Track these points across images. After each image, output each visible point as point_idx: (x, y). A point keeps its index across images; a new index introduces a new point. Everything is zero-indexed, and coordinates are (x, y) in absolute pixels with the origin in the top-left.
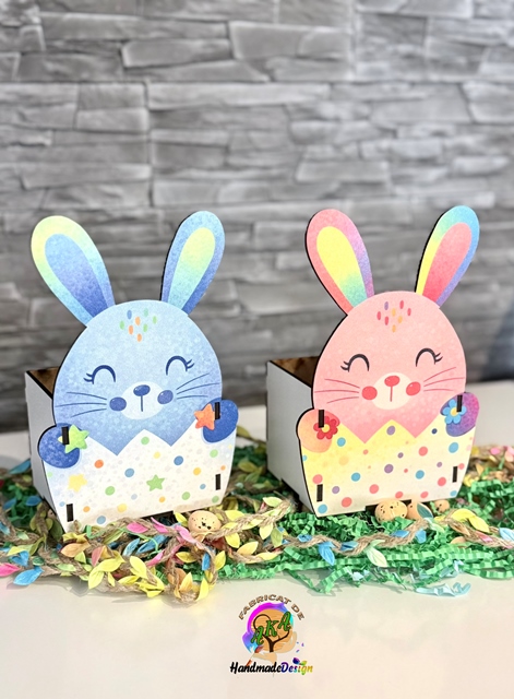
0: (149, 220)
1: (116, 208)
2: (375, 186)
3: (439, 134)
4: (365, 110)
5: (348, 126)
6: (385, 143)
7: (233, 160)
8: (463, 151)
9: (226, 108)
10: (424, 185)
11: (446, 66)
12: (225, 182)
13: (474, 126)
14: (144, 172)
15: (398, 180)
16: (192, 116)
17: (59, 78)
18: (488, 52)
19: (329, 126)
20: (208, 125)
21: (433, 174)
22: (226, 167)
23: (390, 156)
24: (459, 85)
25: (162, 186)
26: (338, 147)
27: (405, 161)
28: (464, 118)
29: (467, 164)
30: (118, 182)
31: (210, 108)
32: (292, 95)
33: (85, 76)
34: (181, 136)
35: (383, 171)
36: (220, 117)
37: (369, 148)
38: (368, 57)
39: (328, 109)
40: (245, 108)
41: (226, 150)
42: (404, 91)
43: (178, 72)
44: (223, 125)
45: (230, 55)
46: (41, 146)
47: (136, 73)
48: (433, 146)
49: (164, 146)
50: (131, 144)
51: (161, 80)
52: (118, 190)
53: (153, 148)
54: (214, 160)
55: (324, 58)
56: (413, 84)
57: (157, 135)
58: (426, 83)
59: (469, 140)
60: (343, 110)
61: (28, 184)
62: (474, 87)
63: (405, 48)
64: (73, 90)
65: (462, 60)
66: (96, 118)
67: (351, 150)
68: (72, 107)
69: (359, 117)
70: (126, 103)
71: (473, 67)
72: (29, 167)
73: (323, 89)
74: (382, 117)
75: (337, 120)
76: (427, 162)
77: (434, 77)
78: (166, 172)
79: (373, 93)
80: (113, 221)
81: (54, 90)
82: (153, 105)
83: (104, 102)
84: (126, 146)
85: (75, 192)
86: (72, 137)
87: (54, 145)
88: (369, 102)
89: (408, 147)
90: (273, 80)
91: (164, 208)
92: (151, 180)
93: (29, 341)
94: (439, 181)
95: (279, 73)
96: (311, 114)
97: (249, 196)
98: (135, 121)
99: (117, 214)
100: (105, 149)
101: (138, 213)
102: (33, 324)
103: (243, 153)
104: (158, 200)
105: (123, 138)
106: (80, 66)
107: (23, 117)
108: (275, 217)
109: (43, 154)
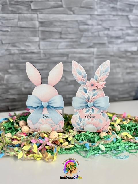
0: (39, 53)
1: (29, 49)
2: (103, 44)
3: (121, 30)
4: (100, 23)
5: (95, 27)
6: (106, 32)
7: (63, 36)
8: (128, 35)
9: (61, 21)
10: (117, 44)
11: (124, 11)
12: (60, 42)
13: (131, 28)
14: (37, 39)
15: (110, 43)
16: (51, 23)
17: (13, 12)
18: (135, 7)
19: (90, 27)
20: (55, 26)
21: (120, 41)
22: (61, 38)
23: (108, 36)
24: (127, 16)
25: (42, 43)
26: (92, 33)
27: (112, 37)
28: (129, 25)
29: (129, 38)
30: (30, 42)
31: (56, 21)
32: (80, 18)
33: (20, 11)
34: (47, 29)
35: (105, 40)
36: (59, 24)
37: (101, 33)
38: (101, 8)
39: (90, 22)
40: (66, 21)
41: (61, 33)
42: (111, 17)
43: (47, 11)
44: (60, 26)
45: (62, 6)
46: (8, 31)
47: (35, 11)
48: (120, 33)
49: (43, 32)
50: (34, 31)
51: (42, 13)
52: (30, 44)
53: (40, 32)
54: (57, 36)
55: (89, 8)
56: (114, 15)
57: (41, 29)
58: (118, 15)
59: (130, 32)
60: (94, 23)
61: (4, 42)
62: (131, 17)
63: (112, 5)
64: (17, 16)
65: (128, 9)
66: (23, 24)
67: (96, 34)
68: (16, 20)
69: (98, 25)
70: (32, 20)
71: (131, 11)
72: (4, 37)
73: (88, 16)
74: (105, 25)
75: (92, 25)
76: (118, 38)
77: (120, 13)
78: (44, 39)
79: (103, 18)
80: (28, 53)
81: (11, 16)
82: (40, 20)
83: (26, 19)
84: (32, 32)
85: (17, 45)
86: (16, 29)
87: (11, 31)
88: (101, 20)
89: (113, 33)
90: (74, 14)
91: (43, 49)
92: (39, 41)
93: (4, 87)
94: (121, 43)
95: (76, 12)
96: (85, 24)
97: (67, 46)
98: (34, 25)
99: (29, 51)
100: (26, 33)
101: (35, 51)
102: (5, 82)
103: (66, 34)
104: (41, 47)
105: (31, 29)
106: (19, 9)
107: (2, 23)
108: (75, 53)
109: (8, 34)
